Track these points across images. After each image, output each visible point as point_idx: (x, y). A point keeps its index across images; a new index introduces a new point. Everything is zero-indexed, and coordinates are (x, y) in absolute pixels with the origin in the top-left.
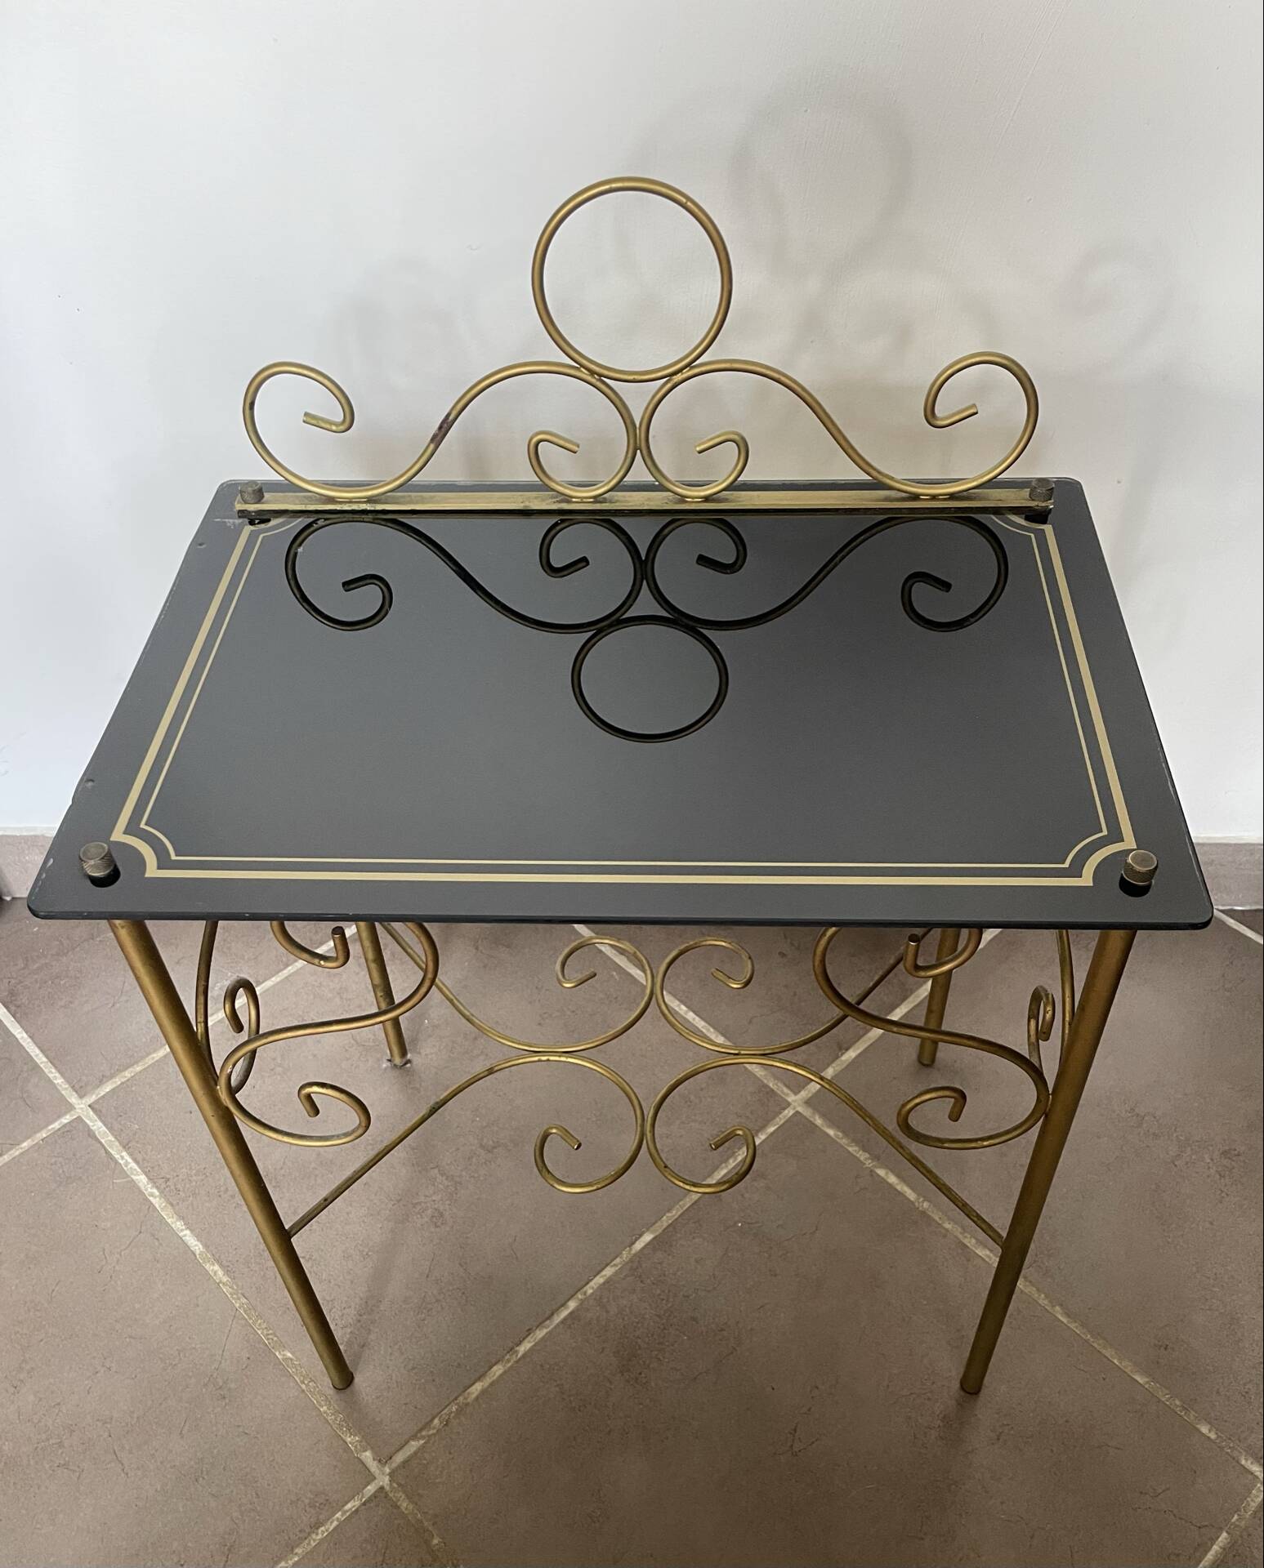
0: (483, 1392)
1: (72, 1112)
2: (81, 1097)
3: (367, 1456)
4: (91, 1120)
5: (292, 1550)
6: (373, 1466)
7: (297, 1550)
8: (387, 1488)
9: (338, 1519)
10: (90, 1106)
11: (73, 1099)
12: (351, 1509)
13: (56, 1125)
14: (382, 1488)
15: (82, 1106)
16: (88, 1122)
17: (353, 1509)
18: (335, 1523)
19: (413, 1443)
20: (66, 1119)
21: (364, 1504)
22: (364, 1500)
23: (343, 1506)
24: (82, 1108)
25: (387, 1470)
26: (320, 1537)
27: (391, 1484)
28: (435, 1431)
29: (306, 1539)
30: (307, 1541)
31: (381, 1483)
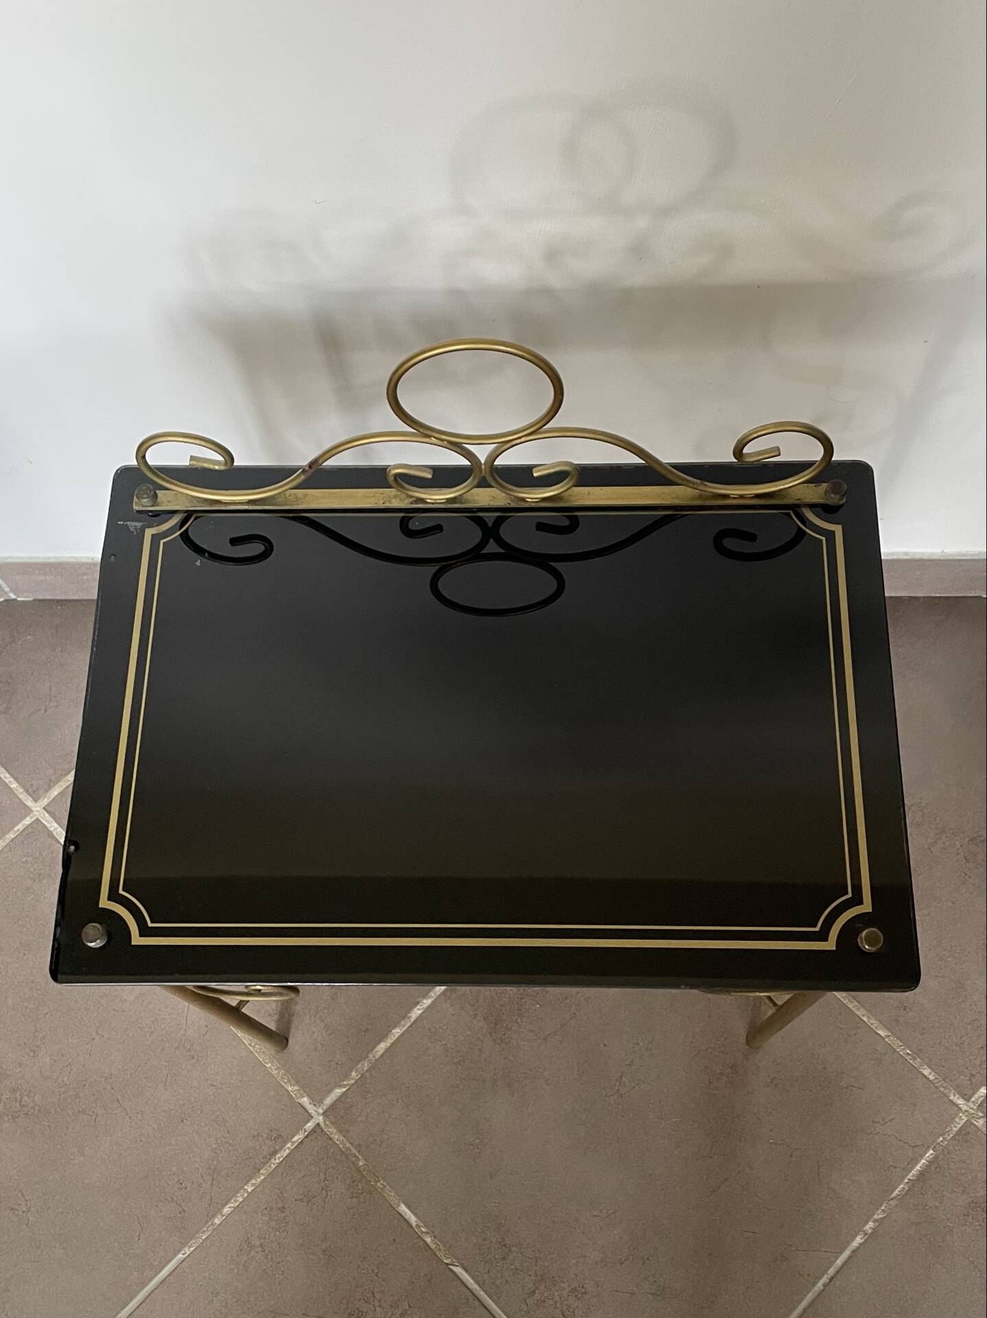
0: (387, 1050)
1: (31, 815)
2: (36, 800)
3: (305, 1101)
4: (47, 821)
5: (259, 1170)
6: (311, 1109)
7: (262, 1171)
8: (322, 1125)
9: (288, 1148)
10: (44, 808)
11: (29, 802)
12: (297, 1141)
13: (20, 827)
14: (318, 1124)
15: (37, 809)
16: (45, 823)
17: (300, 1141)
18: (288, 1151)
19: (337, 1090)
20: (27, 821)
21: (306, 1137)
22: (306, 1133)
23: (292, 1138)
24: (38, 811)
25: (321, 1111)
26: (277, 1161)
27: (325, 1122)
28: (353, 1081)
29: (267, 1163)
30: (268, 1165)
31: (317, 1122)
